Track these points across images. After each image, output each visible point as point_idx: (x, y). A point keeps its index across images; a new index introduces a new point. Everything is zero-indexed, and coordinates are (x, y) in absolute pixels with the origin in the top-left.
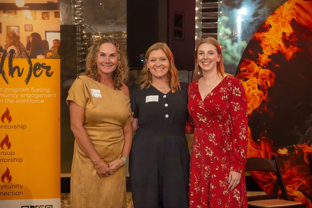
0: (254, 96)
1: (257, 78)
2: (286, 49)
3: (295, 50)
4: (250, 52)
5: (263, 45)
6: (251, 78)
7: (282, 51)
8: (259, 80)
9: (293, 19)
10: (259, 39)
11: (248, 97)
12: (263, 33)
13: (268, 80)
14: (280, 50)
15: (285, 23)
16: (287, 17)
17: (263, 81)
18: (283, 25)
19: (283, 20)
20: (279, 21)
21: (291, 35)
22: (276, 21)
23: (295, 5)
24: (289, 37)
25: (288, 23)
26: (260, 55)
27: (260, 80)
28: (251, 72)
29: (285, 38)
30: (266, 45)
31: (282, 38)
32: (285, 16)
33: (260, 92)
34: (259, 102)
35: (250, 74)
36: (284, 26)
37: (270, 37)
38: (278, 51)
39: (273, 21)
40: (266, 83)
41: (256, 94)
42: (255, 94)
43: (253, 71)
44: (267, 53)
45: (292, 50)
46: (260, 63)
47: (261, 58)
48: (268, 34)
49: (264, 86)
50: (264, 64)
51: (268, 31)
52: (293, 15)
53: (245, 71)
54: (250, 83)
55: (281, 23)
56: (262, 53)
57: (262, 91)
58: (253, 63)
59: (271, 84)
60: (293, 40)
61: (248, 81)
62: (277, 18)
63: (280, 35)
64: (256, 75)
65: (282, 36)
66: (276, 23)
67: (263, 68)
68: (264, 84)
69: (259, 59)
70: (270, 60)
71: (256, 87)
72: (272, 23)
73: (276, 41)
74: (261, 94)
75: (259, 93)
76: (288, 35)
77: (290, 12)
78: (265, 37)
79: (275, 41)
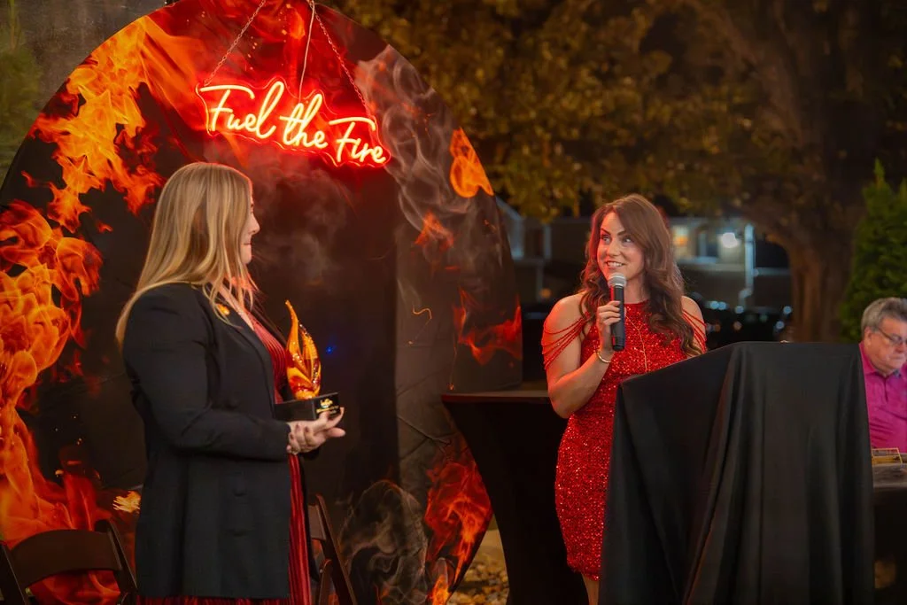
0: (42, 323)
1: (51, 266)
2: (128, 177)
3: (152, 182)
4: (27, 179)
5: (62, 160)
6: (32, 266)
7: (116, 181)
8: (55, 271)
9: (143, 85)
10: (51, 136)
11: (25, 328)
12: (62, 120)
13: (83, 274)
14: (112, 178)
15: (120, 94)
16: (126, 77)
17: (68, 276)
18: (117, 103)
19: (115, 85)
20: (105, 88)
21: (141, 134)
22: (97, 85)
23: (145, 44)
24: (134, 140)
25: (130, 97)
26: (54, 189)
27: (60, 273)
28: (31, 245)
29: (123, 141)
30: (71, 160)
31: (115, 141)
32: (122, 72)
33: (60, 312)
34: (59, 344)
35: (28, 251)
36: (120, 103)
37: (81, 136)
38: (107, 181)
39: (87, 86)
40: (77, 282)
41: (48, 320)
42: (44, 320)
43: (37, 244)
44: (75, 184)
45: (145, 182)
46: (58, 216)
47: (58, 200)
48: (76, 126)
49: (70, 292)
50: (67, 222)
51: (77, 114)
52: (141, 74)
53: (14, 240)
54: (28, 284)
55: (112, 94)
56: (62, 185)
57: (65, 310)
58: (37, 215)
59: (90, 286)
60: (144, 150)
61: (24, 274)
62: (99, 78)
63: (110, 133)
64: (48, 255)
65: (115, 133)
66: (98, 94)
67: (66, 234)
68: (72, 285)
69: (54, 203)
70: (84, 209)
71: (47, 295)
72: (87, 90)
73: (100, 148)
74: (62, 317)
75: (59, 317)
76: (132, 134)
77: (134, 61)
78: (67, 133)
79: (96, 150)
